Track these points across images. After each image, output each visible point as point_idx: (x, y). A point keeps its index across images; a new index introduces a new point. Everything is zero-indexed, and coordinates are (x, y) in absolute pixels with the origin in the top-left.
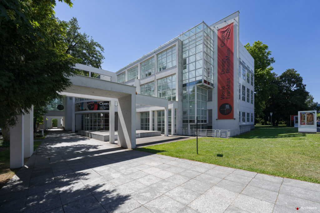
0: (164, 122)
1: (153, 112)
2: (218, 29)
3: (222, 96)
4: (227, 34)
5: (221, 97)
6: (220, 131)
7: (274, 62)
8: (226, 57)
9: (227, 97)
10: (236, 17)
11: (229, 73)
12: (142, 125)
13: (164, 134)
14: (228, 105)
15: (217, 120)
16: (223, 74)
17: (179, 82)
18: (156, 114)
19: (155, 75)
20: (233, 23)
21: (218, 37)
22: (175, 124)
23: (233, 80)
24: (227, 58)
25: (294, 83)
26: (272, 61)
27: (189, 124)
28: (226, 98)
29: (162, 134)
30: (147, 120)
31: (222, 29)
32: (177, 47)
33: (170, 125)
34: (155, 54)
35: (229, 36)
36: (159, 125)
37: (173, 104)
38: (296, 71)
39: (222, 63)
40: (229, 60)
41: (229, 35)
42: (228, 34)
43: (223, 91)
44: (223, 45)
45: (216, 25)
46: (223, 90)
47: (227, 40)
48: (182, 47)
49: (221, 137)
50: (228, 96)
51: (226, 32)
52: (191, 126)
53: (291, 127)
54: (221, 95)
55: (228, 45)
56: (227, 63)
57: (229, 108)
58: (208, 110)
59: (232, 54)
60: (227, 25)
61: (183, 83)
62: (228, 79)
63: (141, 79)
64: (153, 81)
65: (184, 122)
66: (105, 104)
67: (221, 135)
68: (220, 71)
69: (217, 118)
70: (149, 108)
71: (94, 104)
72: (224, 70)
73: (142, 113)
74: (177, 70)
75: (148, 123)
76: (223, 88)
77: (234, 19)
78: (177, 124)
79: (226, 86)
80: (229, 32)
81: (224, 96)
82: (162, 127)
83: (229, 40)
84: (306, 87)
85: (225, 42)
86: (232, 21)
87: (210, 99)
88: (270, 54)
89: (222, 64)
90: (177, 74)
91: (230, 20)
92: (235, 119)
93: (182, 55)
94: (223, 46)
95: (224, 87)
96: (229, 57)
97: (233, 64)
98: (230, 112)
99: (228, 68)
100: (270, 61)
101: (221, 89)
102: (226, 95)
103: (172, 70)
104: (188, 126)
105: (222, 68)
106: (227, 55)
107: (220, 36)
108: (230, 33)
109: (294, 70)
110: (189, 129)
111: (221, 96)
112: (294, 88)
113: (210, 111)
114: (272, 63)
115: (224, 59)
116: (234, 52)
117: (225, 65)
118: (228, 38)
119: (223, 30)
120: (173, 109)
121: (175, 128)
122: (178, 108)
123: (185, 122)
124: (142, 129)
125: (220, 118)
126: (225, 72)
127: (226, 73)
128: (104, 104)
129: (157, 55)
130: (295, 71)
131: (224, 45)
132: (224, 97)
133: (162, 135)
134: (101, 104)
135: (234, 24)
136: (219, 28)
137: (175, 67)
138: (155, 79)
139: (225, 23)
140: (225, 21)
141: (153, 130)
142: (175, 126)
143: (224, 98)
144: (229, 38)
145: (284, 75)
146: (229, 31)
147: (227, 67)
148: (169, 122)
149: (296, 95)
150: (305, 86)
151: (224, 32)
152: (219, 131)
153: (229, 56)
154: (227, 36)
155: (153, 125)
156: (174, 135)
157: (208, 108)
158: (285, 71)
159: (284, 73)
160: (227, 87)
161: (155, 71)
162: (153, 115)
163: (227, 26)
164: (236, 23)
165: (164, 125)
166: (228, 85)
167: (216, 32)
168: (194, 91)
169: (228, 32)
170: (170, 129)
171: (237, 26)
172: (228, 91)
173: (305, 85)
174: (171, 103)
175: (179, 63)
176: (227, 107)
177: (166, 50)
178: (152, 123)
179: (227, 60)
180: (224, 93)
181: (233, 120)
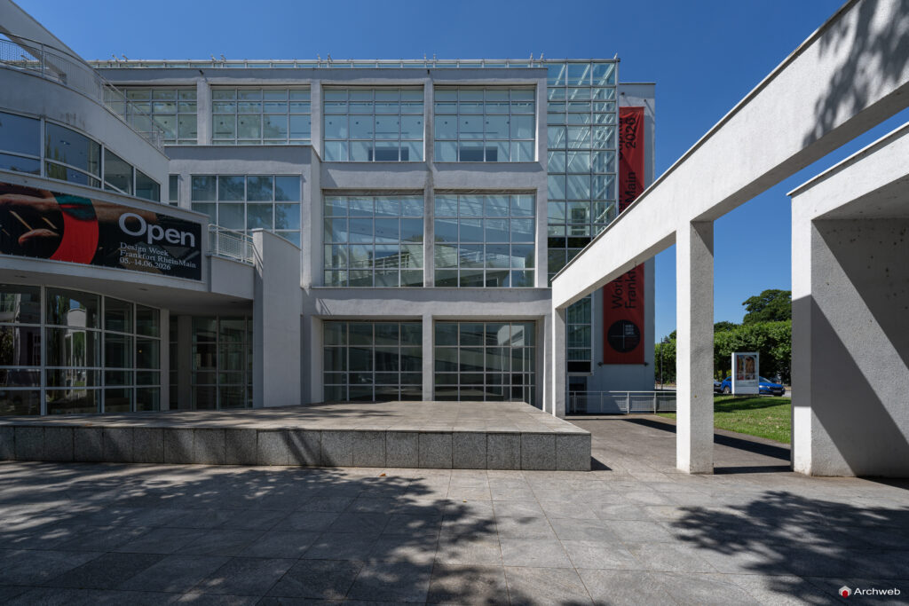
3: (615, 299)
4: (628, 131)
5: (614, 302)
8: (627, 193)
9: (628, 303)
10: (649, 97)
14: (630, 326)
15: (600, 364)
19: (429, 170)
20: (642, 108)
24: (627, 197)
28: (626, 307)
34: (426, 82)
35: (632, 139)
42: (631, 132)
43: (618, 286)
47: (629, 148)
50: (630, 300)
51: (626, 125)
54: (613, 296)
55: (630, 162)
57: (633, 333)
60: (628, 106)
64: (419, 192)
66: (167, 234)
69: (600, 359)
71: (55, 215)
74: (545, 183)
77: (645, 101)
80: (633, 128)
81: (621, 299)
83: (633, 150)
85: (624, 152)
86: (641, 103)
90: (542, 196)
91: (635, 98)
92: (646, 364)
98: (634, 346)
102: (625, 297)
103: (522, 174)
106: (628, 190)
108: (635, 131)
111: (612, 299)
118: (631, 144)
125: (608, 359)
128: (156, 233)
129: (435, 87)
131: (621, 158)
132: (620, 302)
134: (133, 225)
135: (645, 114)
137: (535, 166)
138: (428, 185)
139: (622, 97)
140: (623, 94)
143: (621, 305)
146: (632, 124)
153: (634, 192)
154: (629, 137)
163: (628, 110)
164: (651, 114)
169: (629, 127)
171: (652, 121)
172: (630, 288)
176: (629, 330)
180: (619, 292)
181: (643, 366)
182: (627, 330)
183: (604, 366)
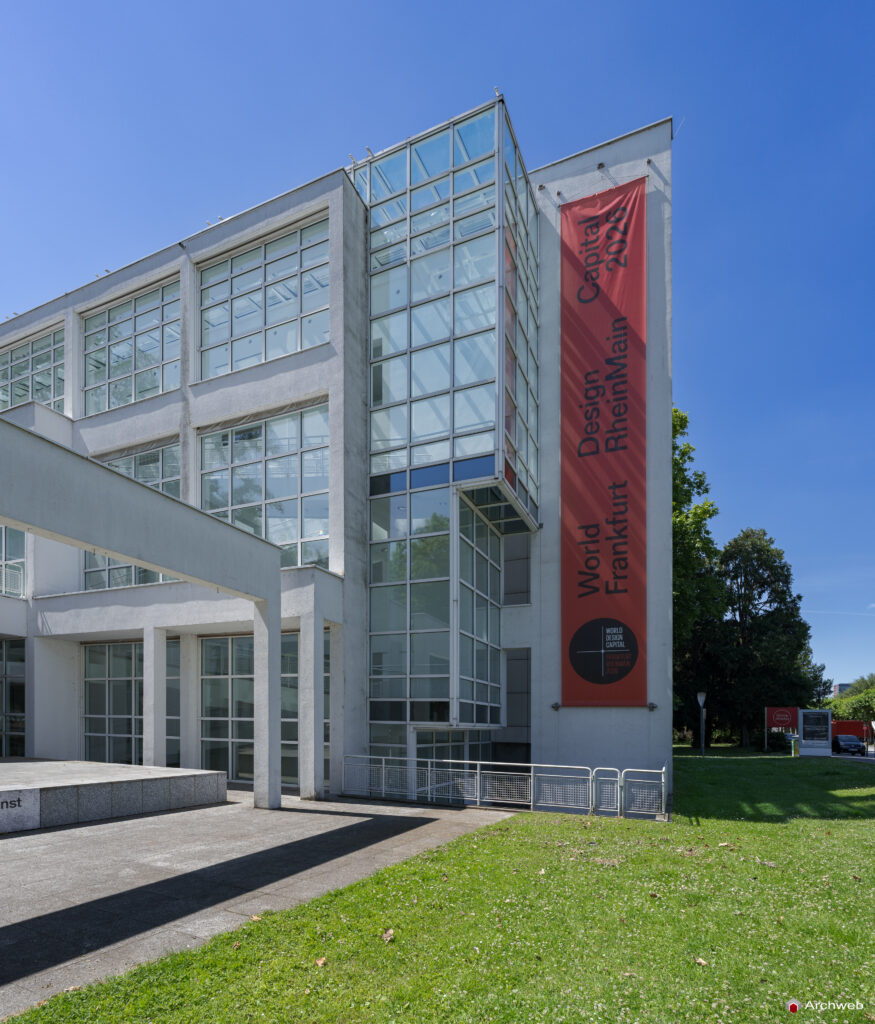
0: (246, 709)
1: (173, 640)
2: (562, 203)
3: (583, 578)
4: (609, 237)
5: (581, 584)
6: (620, 778)
7: (706, 491)
8: (609, 362)
9: (612, 583)
10: (658, 152)
11: (621, 452)
12: (93, 725)
13: (250, 788)
14: (615, 630)
15: (556, 707)
16: (593, 453)
17: (347, 452)
18: (192, 657)
19: (185, 399)
20: (641, 181)
21: (565, 250)
22: (326, 727)
23: (642, 491)
24: (610, 369)
25: (763, 584)
26: (699, 487)
27: (412, 729)
28: (608, 592)
29: (231, 786)
30: (129, 695)
31: (583, 202)
32: (335, 229)
33: (290, 732)
34: (181, 262)
35: (620, 251)
36: (216, 729)
37: (310, 589)
38: (771, 541)
39: (587, 397)
40: (625, 382)
41: (623, 241)
42: (618, 236)
43: (588, 552)
44: (588, 293)
45: (554, 180)
46: (592, 547)
47: (613, 271)
48: (367, 241)
49: (628, 816)
50: (616, 577)
51: (607, 227)
52: (422, 738)
53: (768, 753)
54: (580, 573)
55: (615, 299)
56: (609, 395)
57: (622, 645)
58: (508, 651)
59: (640, 348)
60: (610, 186)
61: (375, 471)
62: (615, 486)
63: (87, 420)
64: (174, 438)
65: (377, 711)
67: (629, 801)
68: (577, 440)
69: (557, 698)
70: (137, 609)
72: (595, 436)
73: (93, 647)
74: (340, 376)
75: (133, 717)
76: (592, 531)
77: (649, 162)
78: (337, 722)
79: (607, 522)
80: (621, 226)
81: (597, 576)
82: (231, 740)
83: (621, 271)
84: (800, 604)
85: (602, 282)
86: (640, 169)
87: (519, 593)
88: (689, 458)
89: (585, 402)
90: (336, 402)
91: (626, 165)
92: (652, 707)
93: (367, 289)
94: (591, 300)
95: (597, 526)
96: (624, 366)
97: (642, 405)
98: (624, 672)
99: (618, 426)
100: (690, 484)
101: (579, 535)
102: (605, 571)
103: (305, 371)
104: (403, 740)
105: (585, 422)
106: (613, 355)
107: (574, 244)
108: (625, 233)
109: (765, 534)
110: (412, 758)
111: (578, 581)
112: (763, 604)
113: (520, 660)
114: (699, 493)
115: (596, 372)
116: (649, 336)
117: (602, 406)
118: (617, 261)
119: (590, 212)
120: (312, 621)
121: (326, 747)
122: (345, 621)
123: (384, 710)
124: (94, 752)
125: (571, 698)
126: (602, 446)
127: (608, 450)
129: (202, 267)
130: (767, 537)
131: (596, 296)
132: (595, 583)
133: (231, 795)
135: (649, 189)
136: (571, 196)
137: (322, 352)
138: (185, 424)
139: (598, 173)
140: (601, 166)
141: (173, 761)
142: (327, 738)
143: (596, 590)
144: (622, 261)
145: (735, 551)
146: (619, 220)
147: (612, 419)
148: (285, 714)
149: (774, 630)
150: (797, 601)
151: (594, 223)
152: (586, 773)
153: (625, 356)
154: (614, 248)
155: (173, 728)
156: (318, 798)
157: (507, 642)
158: (736, 534)
159: (735, 540)
160: (609, 530)
161: (185, 372)
162: (173, 665)
163: (611, 194)
164: (661, 186)
165: (247, 730)
166: (620, 517)
167: (554, 217)
168: (439, 523)
169: (614, 228)
170: (290, 754)
171: (665, 199)
172: (616, 553)
173: (799, 597)
174: (301, 584)
175: (347, 329)
176: (614, 638)
177: (264, 242)
178: (164, 717)
179: (609, 378)
180: (593, 563)
181: (644, 711)
182: (609, 638)
183: (564, 711)
